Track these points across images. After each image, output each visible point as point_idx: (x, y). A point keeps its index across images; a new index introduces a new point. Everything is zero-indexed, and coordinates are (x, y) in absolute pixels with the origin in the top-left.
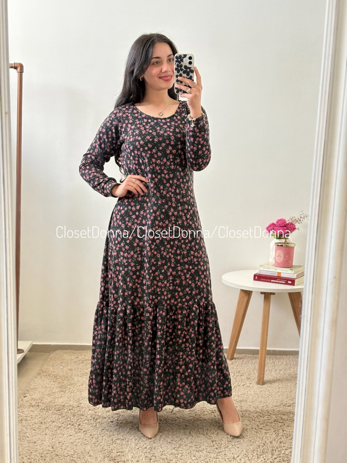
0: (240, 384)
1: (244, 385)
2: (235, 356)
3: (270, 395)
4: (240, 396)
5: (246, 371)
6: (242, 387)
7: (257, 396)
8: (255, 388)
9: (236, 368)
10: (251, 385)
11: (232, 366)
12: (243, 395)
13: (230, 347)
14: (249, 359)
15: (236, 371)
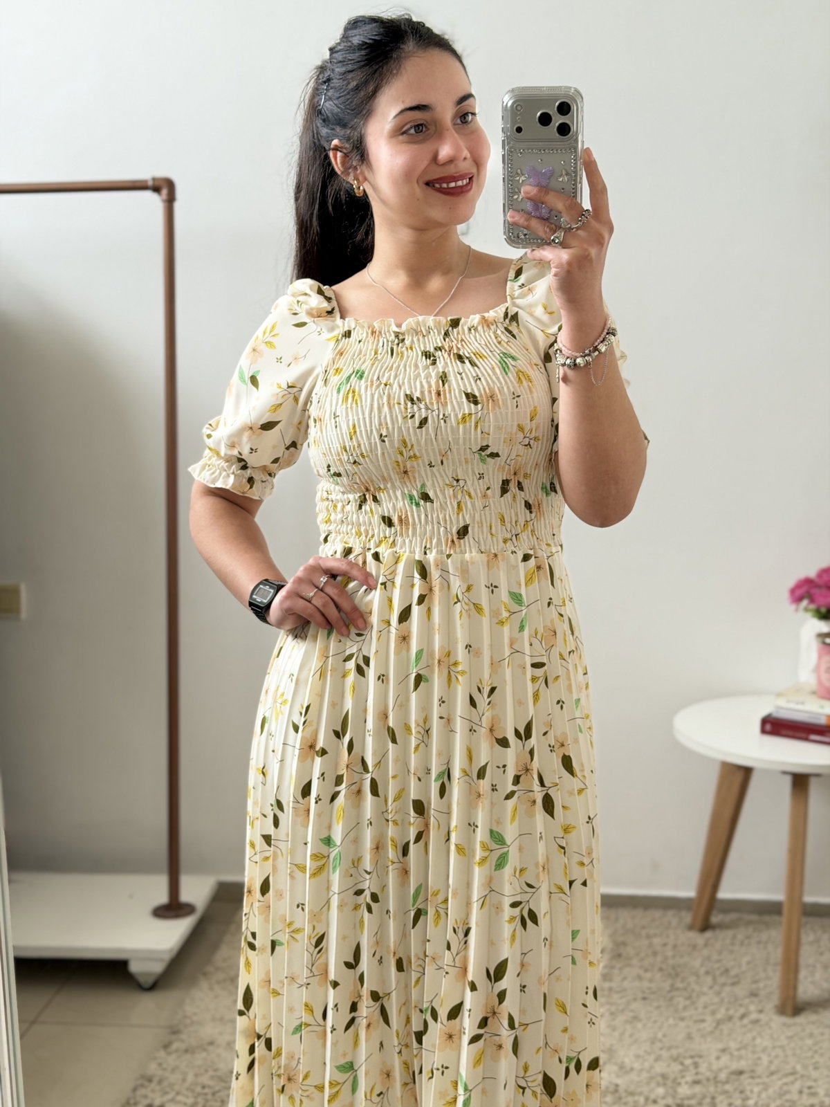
0: (731, 1012)
1: (743, 1017)
2: (715, 919)
3: (816, 1052)
4: (736, 1053)
5: (744, 968)
6: (738, 1023)
7: (781, 1054)
8: (773, 1025)
9: (715, 957)
10: (762, 1016)
11: (705, 952)
12: (743, 1052)
13: (701, 890)
14: (750, 930)
15: (719, 968)
